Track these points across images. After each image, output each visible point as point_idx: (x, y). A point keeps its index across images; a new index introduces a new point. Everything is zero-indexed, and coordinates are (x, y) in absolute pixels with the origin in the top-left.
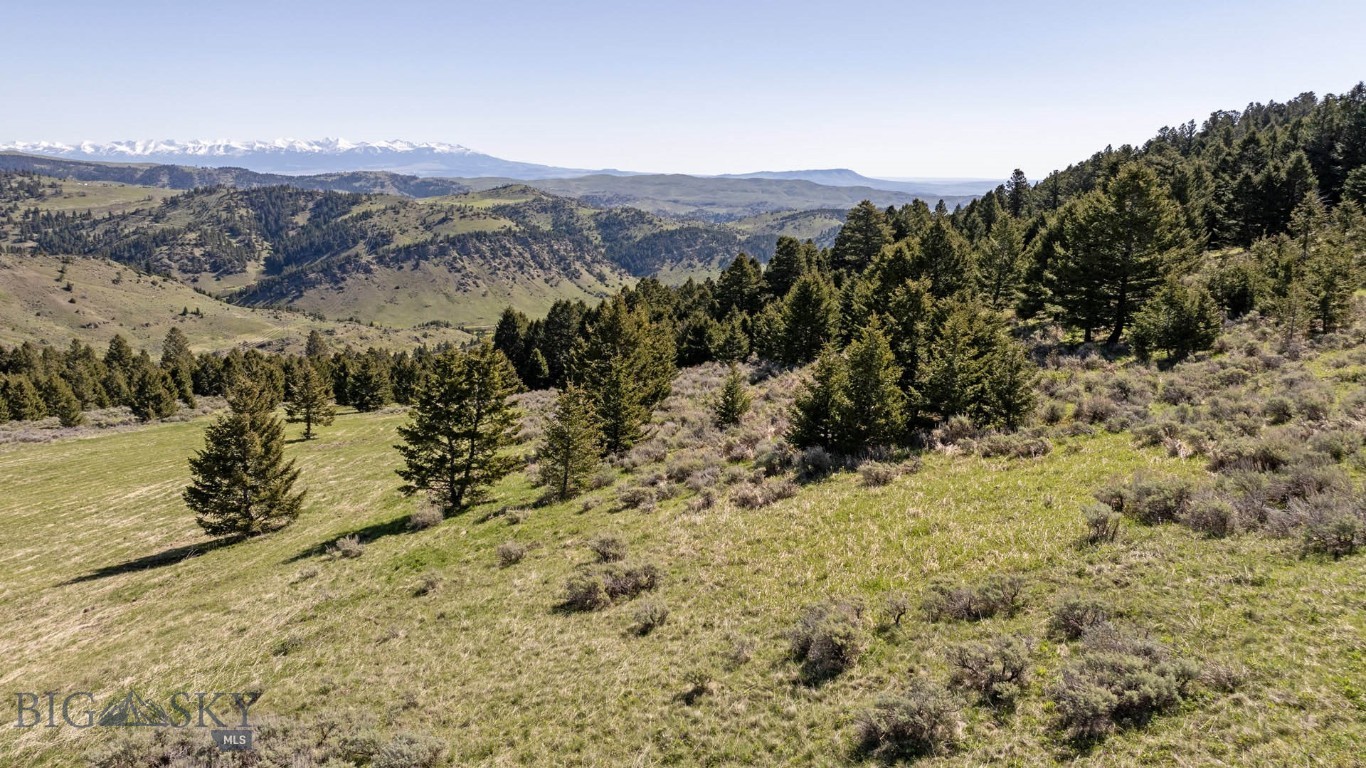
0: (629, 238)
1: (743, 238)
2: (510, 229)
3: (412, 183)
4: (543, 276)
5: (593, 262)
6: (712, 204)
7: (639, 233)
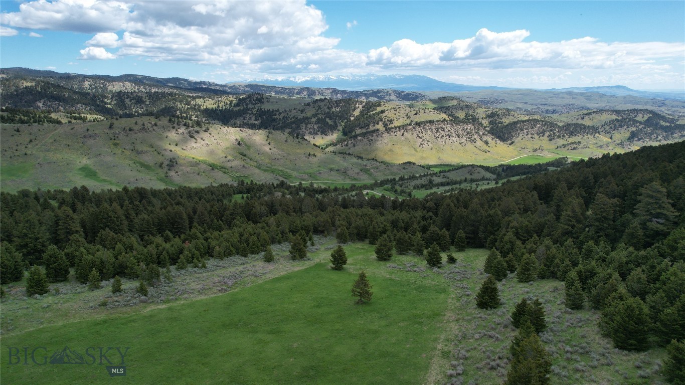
0: (502, 123)
1: (561, 125)
2: (445, 119)
3: (403, 94)
4: (459, 142)
5: (483, 135)
6: (546, 105)
7: (506, 121)
